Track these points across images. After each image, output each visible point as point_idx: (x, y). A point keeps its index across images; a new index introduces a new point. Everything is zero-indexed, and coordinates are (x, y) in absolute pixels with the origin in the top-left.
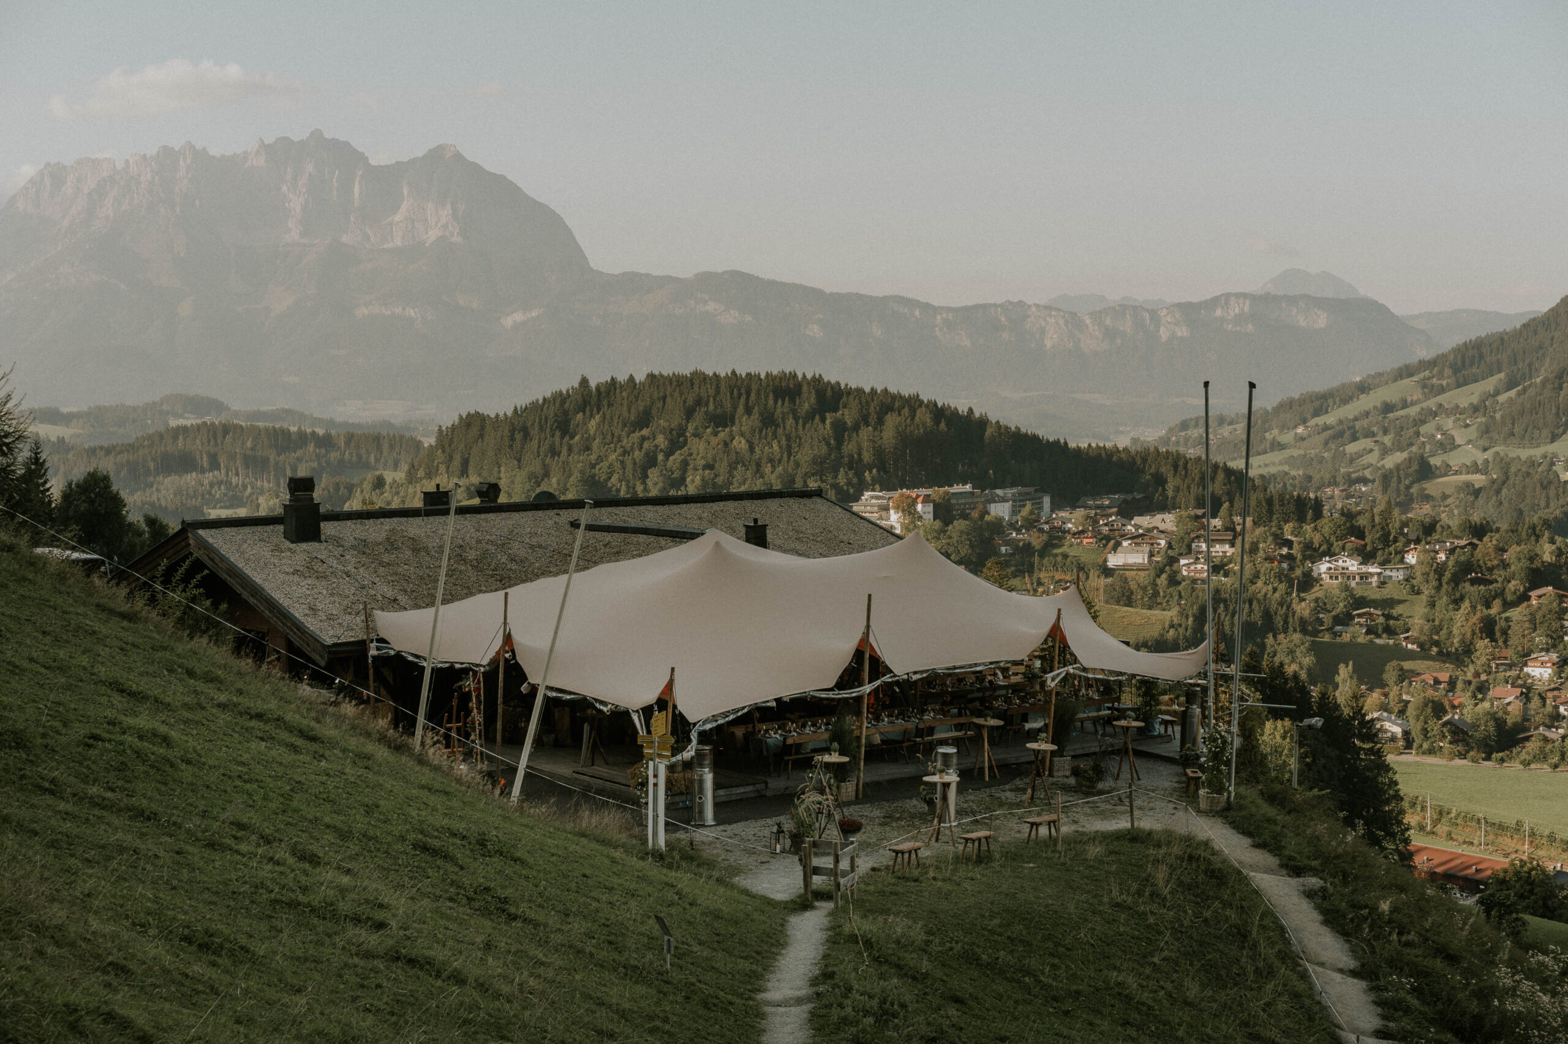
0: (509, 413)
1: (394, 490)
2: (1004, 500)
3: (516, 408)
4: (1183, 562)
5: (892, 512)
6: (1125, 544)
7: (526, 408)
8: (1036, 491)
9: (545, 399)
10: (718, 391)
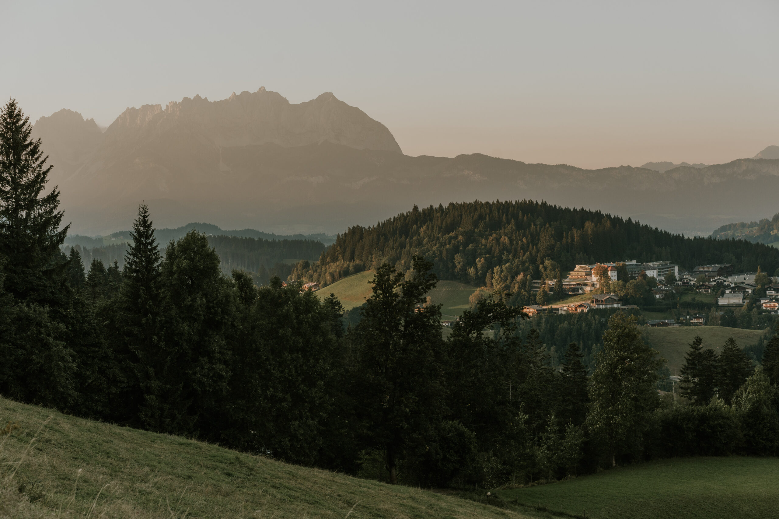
0: (376, 226)
1: (314, 269)
2: (653, 268)
3: (379, 223)
4: (762, 302)
5: (593, 276)
6: (728, 291)
7: (384, 223)
8: (671, 263)
9: (394, 218)
10: (491, 210)
